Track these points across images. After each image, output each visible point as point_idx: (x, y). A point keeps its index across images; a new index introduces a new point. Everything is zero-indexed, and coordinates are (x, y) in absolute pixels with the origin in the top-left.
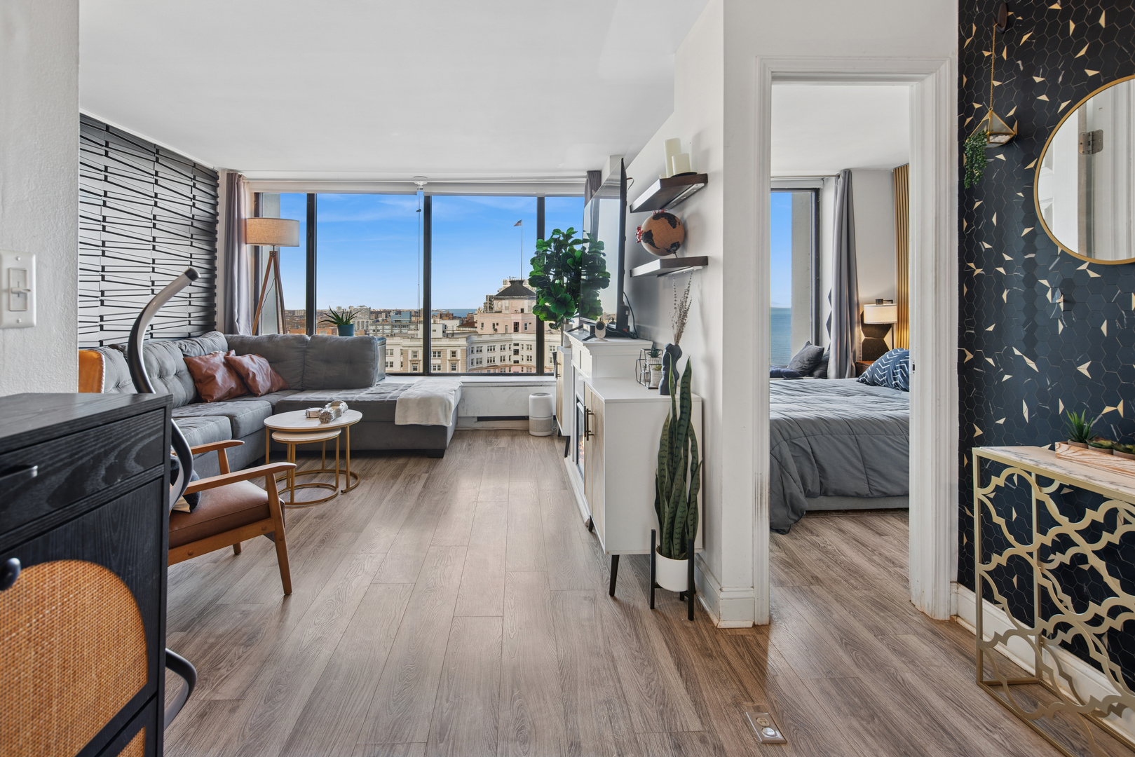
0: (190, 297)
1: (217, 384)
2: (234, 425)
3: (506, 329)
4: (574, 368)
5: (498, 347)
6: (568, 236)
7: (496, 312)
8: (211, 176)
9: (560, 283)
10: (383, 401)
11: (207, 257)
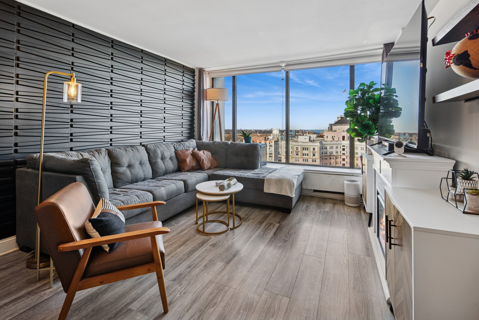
0: (182, 124)
1: (187, 163)
2: (186, 186)
3: (339, 139)
4: (375, 171)
5: (334, 147)
6: (370, 87)
7: (334, 131)
8: (192, 71)
9: (365, 115)
10: (258, 179)
11: (190, 107)
